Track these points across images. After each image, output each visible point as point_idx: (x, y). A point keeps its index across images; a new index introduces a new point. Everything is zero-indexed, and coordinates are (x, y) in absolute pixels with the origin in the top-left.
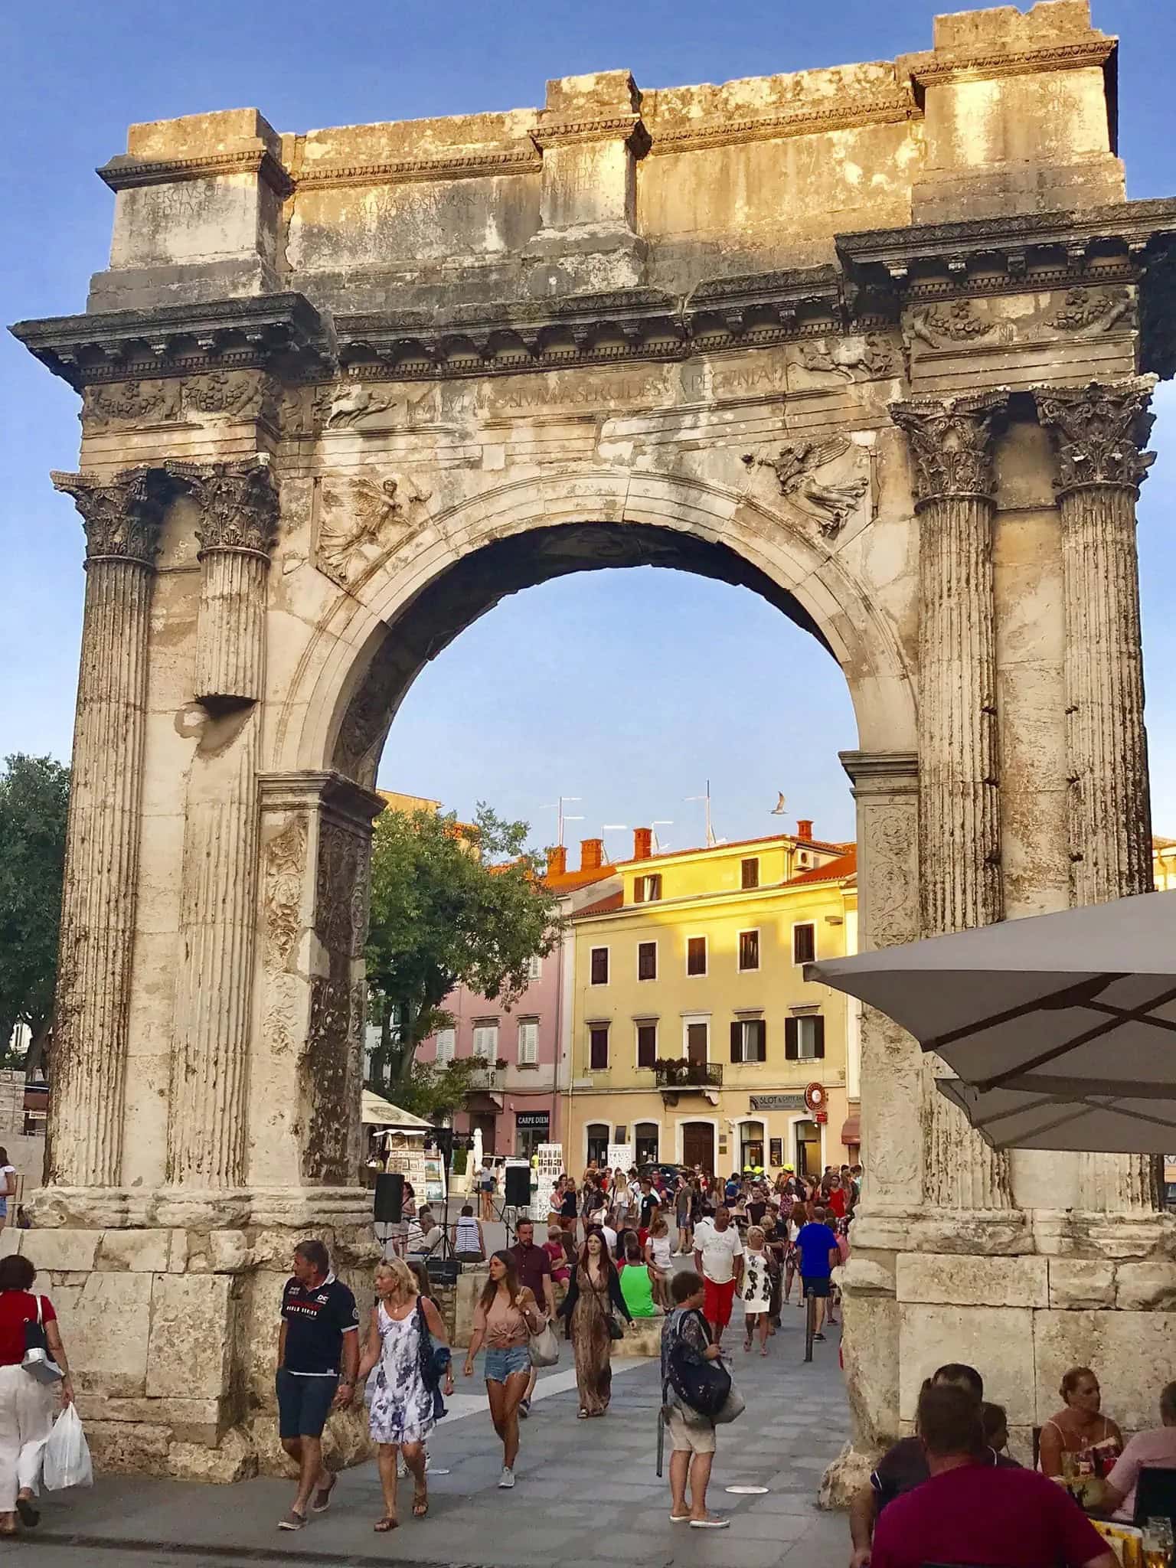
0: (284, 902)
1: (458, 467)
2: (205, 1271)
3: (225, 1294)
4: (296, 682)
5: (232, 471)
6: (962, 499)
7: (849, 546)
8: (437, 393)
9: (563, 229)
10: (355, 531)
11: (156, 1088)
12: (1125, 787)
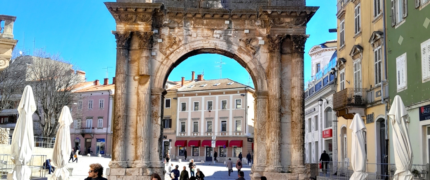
0: (155, 111)
1: (187, 36)
2: (146, 175)
5: (147, 34)
7: (257, 56)
8: (183, 22)
10: (168, 46)
11: (131, 143)
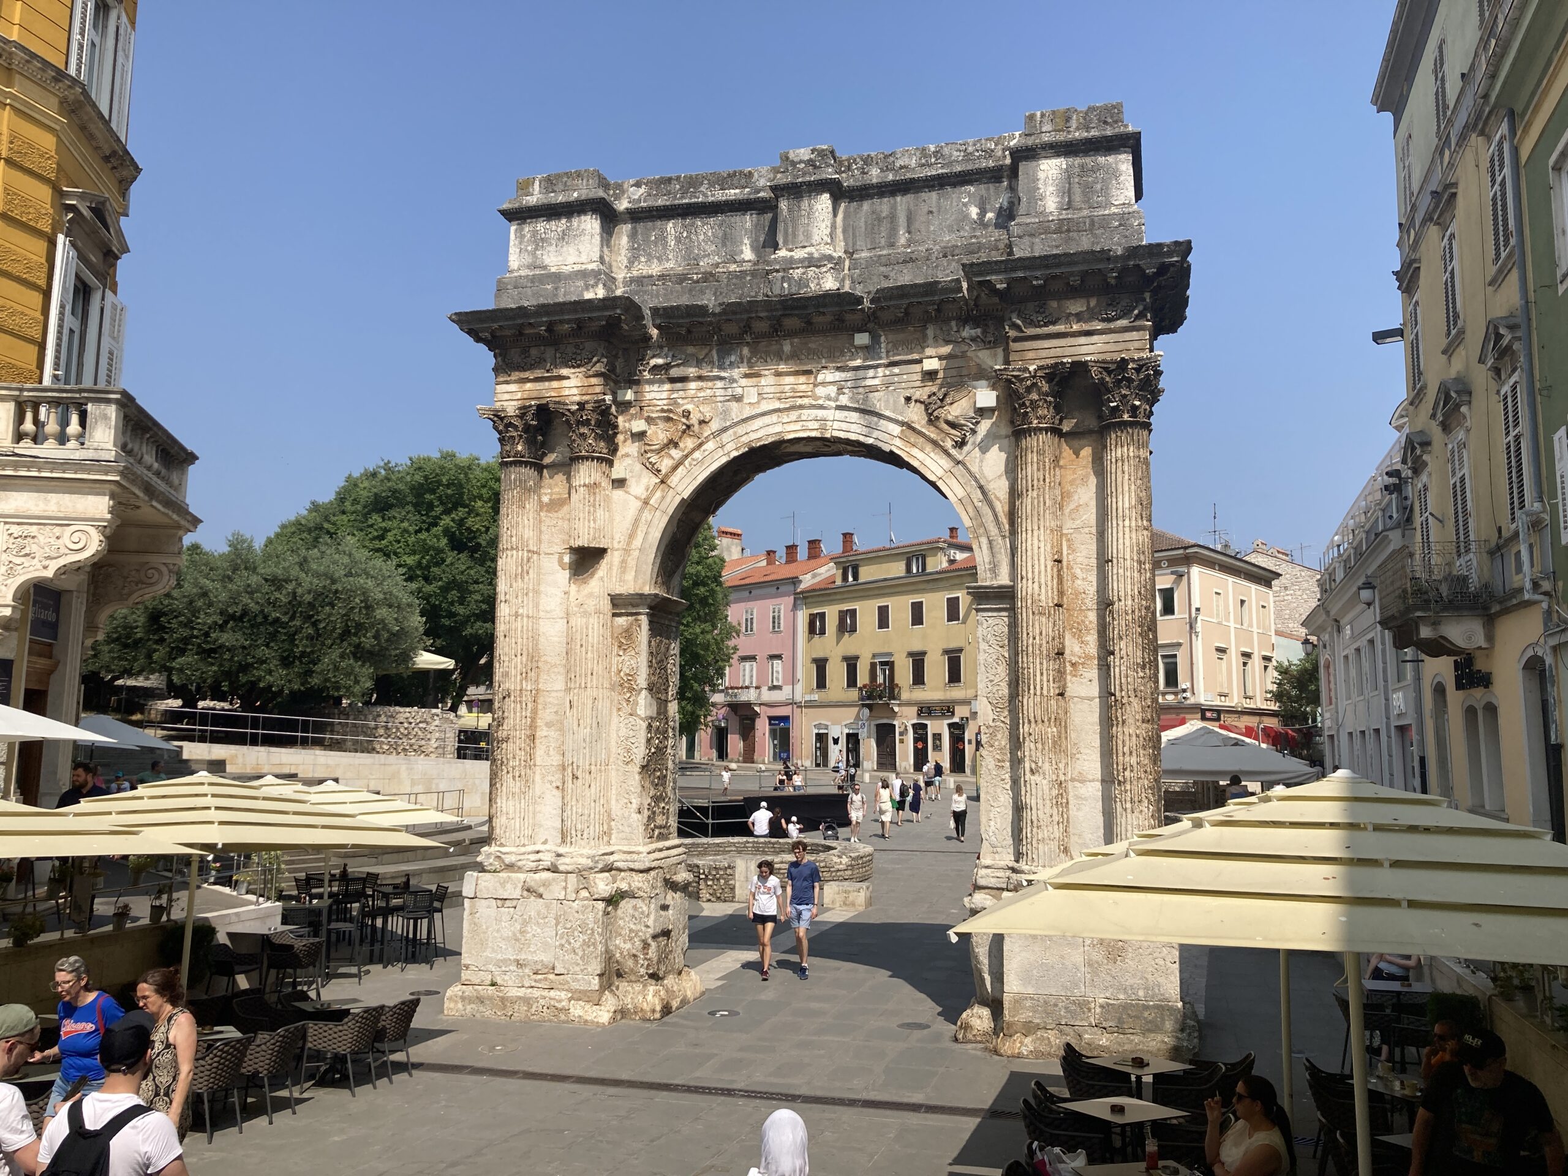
0: (628, 672)
1: (728, 401)
2: (587, 899)
3: (601, 913)
4: (632, 536)
5: (588, 406)
6: (1041, 429)
7: (971, 454)
8: (714, 353)
9: (791, 250)
10: (665, 441)
11: (554, 785)
12: (1140, 610)
